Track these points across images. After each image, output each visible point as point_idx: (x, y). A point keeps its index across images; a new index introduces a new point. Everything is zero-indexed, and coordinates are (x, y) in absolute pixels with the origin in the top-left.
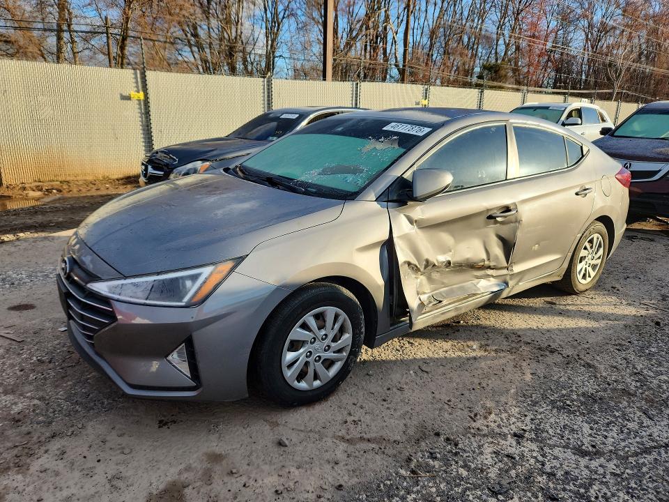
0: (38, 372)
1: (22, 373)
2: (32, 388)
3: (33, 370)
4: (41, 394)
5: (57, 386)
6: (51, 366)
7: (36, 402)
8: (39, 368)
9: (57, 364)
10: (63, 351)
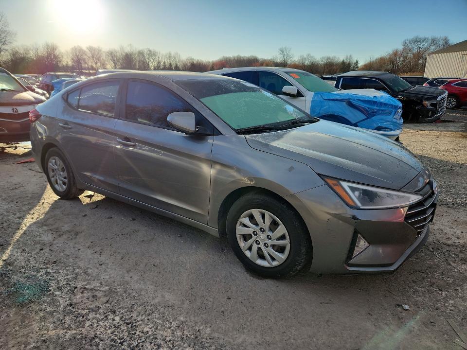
0: (445, 281)
1: (457, 288)
2: (453, 273)
3: (448, 284)
4: (449, 267)
5: (437, 265)
6: (434, 281)
7: (453, 264)
8: (443, 283)
9: (429, 279)
10: (419, 287)
